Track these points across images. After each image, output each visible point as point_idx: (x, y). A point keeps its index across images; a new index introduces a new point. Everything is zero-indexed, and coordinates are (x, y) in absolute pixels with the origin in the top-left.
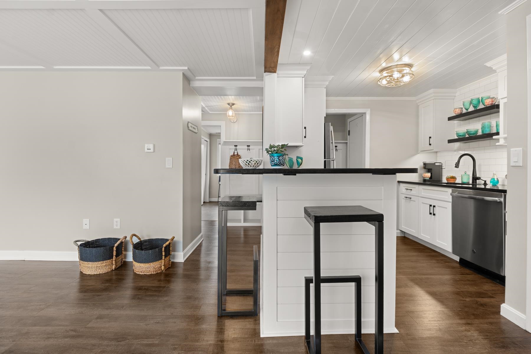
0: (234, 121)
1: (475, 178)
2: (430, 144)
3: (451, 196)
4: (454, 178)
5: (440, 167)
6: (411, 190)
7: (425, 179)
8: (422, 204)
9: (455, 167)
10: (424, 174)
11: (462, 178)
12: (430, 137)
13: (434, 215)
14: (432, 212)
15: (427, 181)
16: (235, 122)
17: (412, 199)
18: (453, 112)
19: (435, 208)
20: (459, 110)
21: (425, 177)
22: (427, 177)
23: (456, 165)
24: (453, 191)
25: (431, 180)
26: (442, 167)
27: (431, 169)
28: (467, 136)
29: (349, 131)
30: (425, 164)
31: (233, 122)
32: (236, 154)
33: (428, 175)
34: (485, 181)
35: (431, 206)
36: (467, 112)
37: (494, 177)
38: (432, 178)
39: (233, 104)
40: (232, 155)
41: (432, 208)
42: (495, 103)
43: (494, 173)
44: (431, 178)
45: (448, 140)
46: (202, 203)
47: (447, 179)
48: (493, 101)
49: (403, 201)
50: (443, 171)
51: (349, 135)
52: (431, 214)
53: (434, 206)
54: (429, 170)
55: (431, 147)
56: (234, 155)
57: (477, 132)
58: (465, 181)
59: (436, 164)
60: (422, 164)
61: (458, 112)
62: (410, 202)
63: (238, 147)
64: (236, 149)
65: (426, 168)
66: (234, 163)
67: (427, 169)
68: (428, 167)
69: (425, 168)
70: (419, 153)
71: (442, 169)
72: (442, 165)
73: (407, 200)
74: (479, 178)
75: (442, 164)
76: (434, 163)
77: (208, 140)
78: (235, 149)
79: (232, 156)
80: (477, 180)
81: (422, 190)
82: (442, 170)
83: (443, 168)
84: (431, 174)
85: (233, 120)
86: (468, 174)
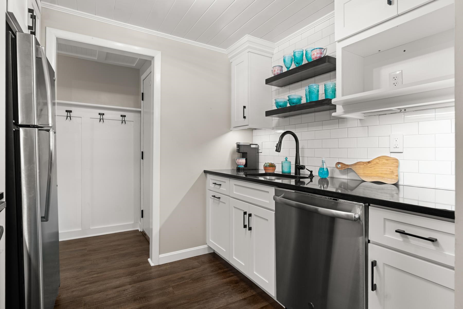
1: (299, 167)
2: (244, 117)
3: (274, 201)
4: (273, 166)
5: (256, 150)
6: (221, 185)
7: (239, 167)
8: (233, 208)
9: (276, 151)
10: (238, 160)
11: (282, 166)
12: (244, 107)
13: (250, 229)
14: (247, 223)
15: (242, 170)
17: (221, 200)
18: (271, 71)
19: (251, 218)
20: (279, 69)
21: (239, 163)
22: (242, 164)
23: (277, 147)
24: (277, 194)
25: (246, 168)
26: (258, 150)
27: (246, 153)
28: (288, 105)
29: (143, 94)
30: (239, 146)
33: (243, 161)
34: (311, 172)
35: (245, 213)
36: (289, 70)
37: (324, 166)
38: (248, 166)
41: (247, 216)
42: (325, 54)
43: (322, 161)
44: (246, 165)
45: (266, 112)
47: (265, 168)
48: (321, 53)
49: (210, 201)
50: (259, 156)
51: (143, 100)
52: (245, 226)
53: (250, 215)
54: (244, 155)
55: (246, 122)
57: (300, 99)
58: (286, 170)
59: (252, 146)
60: (236, 146)
61: (278, 71)
62: (219, 204)
65: (241, 152)
67: (242, 154)
68: (242, 150)
69: (238, 151)
70: (231, 131)
71: (258, 152)
72: (258, 148)
73: (215, 201)
74: (303, 167)
75: (258, 145)
76: (249, 144)
80: (301, 170)
81: (234, 186)
82: (258, 154)
83: (260, 151)
84: (246, 160)
86: (289, 161)
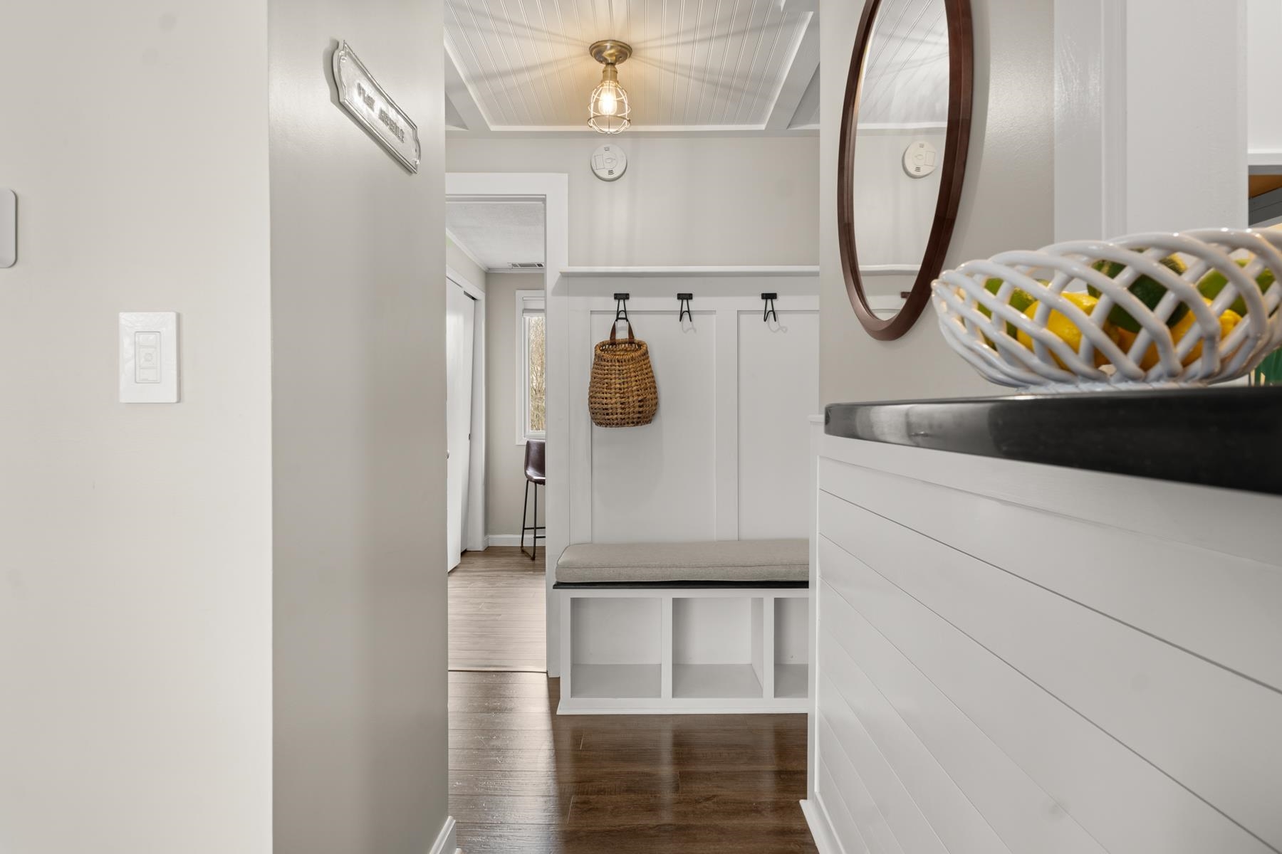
0: (611, 172)
16: (616, 175)
31: (605, 175)
32: (622, 335)
39: (624, 51)
40: (603, 344)
46: (453, 559)
56: (613, 342)
63: (631, 304)
64: (621, 315)
66: (616, 383)
77: (480, 295)
78: (618, 313)
79: (602, 347)
85: (609, 167)
